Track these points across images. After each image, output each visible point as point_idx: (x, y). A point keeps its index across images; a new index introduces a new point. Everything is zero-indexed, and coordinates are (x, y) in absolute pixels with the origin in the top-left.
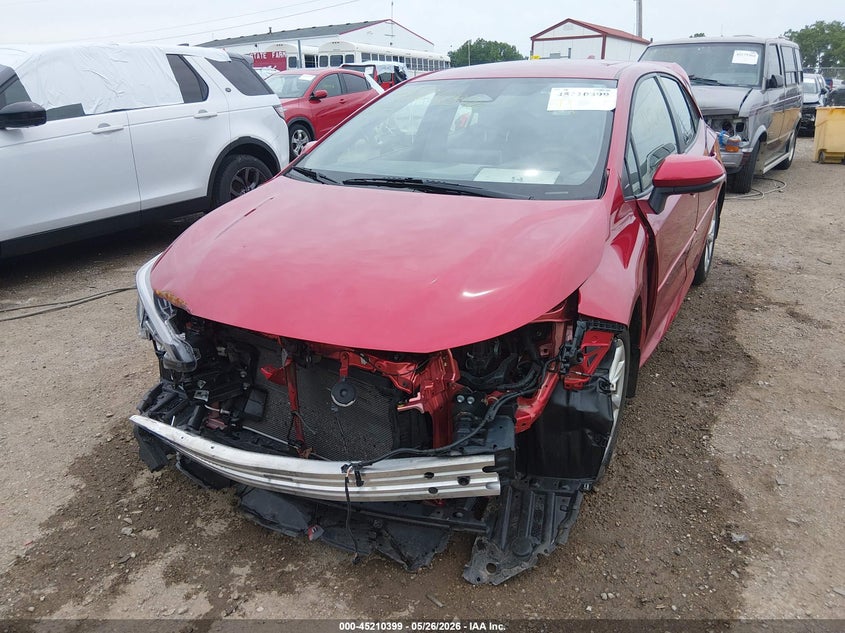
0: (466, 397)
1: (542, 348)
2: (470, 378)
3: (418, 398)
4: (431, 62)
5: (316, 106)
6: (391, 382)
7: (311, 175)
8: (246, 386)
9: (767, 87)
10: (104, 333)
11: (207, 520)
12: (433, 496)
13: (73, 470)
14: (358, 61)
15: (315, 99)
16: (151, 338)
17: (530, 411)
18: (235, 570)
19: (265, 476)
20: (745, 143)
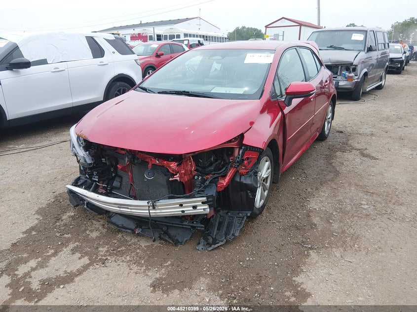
0: (198, 177)
1: (231, 158)
2: (200, 169)
3: (178, 176)
4: (218, 38)
5: (159, 59)
6: (168, 170)
7: (145, 90)
8: (113, 174)
9: (368, 51)
10: (54, 160)
11: (91, 231)
12: (183, 214)
13: (37, 213)
14: (182, 38)
15: (158, 56)
16: (76, 155)
17: (224, 182)
18: (101, 249)
19: (118, 207)
20: (357, 77)
